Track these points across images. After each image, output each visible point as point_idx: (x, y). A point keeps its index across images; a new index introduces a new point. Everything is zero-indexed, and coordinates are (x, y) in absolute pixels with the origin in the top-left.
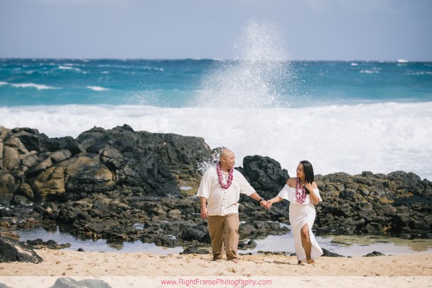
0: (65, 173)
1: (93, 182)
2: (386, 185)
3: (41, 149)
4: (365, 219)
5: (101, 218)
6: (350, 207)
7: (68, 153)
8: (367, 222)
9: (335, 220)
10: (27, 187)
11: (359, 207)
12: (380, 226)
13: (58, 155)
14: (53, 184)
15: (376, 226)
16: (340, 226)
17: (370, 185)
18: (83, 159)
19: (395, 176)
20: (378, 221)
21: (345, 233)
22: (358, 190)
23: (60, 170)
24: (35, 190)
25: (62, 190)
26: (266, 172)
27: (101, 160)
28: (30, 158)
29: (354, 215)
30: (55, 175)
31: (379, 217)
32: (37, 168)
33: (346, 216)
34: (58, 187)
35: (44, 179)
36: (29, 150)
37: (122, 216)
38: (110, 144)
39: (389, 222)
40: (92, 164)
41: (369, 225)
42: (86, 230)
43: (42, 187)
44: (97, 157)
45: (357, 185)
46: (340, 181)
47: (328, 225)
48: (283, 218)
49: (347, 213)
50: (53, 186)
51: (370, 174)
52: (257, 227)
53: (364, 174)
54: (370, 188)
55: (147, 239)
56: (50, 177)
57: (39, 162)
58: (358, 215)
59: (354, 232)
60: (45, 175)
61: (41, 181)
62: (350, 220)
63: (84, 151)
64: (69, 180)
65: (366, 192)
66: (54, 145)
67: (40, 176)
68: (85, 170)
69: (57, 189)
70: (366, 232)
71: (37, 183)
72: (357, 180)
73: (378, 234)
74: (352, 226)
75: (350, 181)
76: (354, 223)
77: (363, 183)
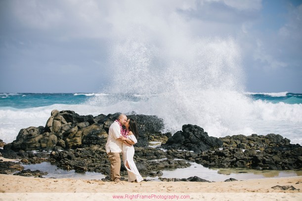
0: (82, 134)
1: (97, 139)
2: (263, 141)
3: (74, 121)
4: (236, 158)
5: (81, 158)
6: (229, 151)
7: (88, 123)
8: (237, 160)
9: (219, 159)
10: (62, 141)
11: (235, 151)
12: (245, 162)
13: (82, 124)
14: (76, 140)
15: (242, 162)
16: (222, 162)
17: (254, 141)
18: (94, 126)
19: (269, 137)
20: (244, 159)
21: (223, 167)
22: (248, 143)
23: (80, 132)
24: (66, 143)
25: (80, 143)
26: (194, 133)
27: (103, 127)
28: (67, 126)
29: (231, 156)
30: (77, 135)
31: (245, 157)
32: (70, 131)
33: (226, 157)
34: (78, 141)
35: (71, 137)
36: (68, 122)
37: (95, 156)
38: (110, 119)
39: (251, 160)
40: (98, 129)
41: (238, 161)
42: (66, 164)
43: (70, 142)
44: (101, 126)
45: (247, 141)
46: (238, 139)
47: (215, 162)
48: (191, 158)
49: (226, 155)
50: (75, 141)
51: (256, 135)
52: (169, 163)
53: (253, 135)
54: (255, 143)
55: (98, 170)
56: (74, 136)
57: (71, 128)
58: (233, 156)
59: (229, 166)
60: (72, 135)
61: (69, 138)
62: (227, 159)
63: (96, 122)
64: (84, 137)
65: (253, 145)
66: (81, 119)
67: (69, 135)
68: (93, 132)
69: (77, 142)
70: (236, 166)
71: (68, 140)
72: (249, 139)
73: (243, 167)
74: (228, 162)
75: (244, 139)
76: (230, 160)
77: (251, 140)
